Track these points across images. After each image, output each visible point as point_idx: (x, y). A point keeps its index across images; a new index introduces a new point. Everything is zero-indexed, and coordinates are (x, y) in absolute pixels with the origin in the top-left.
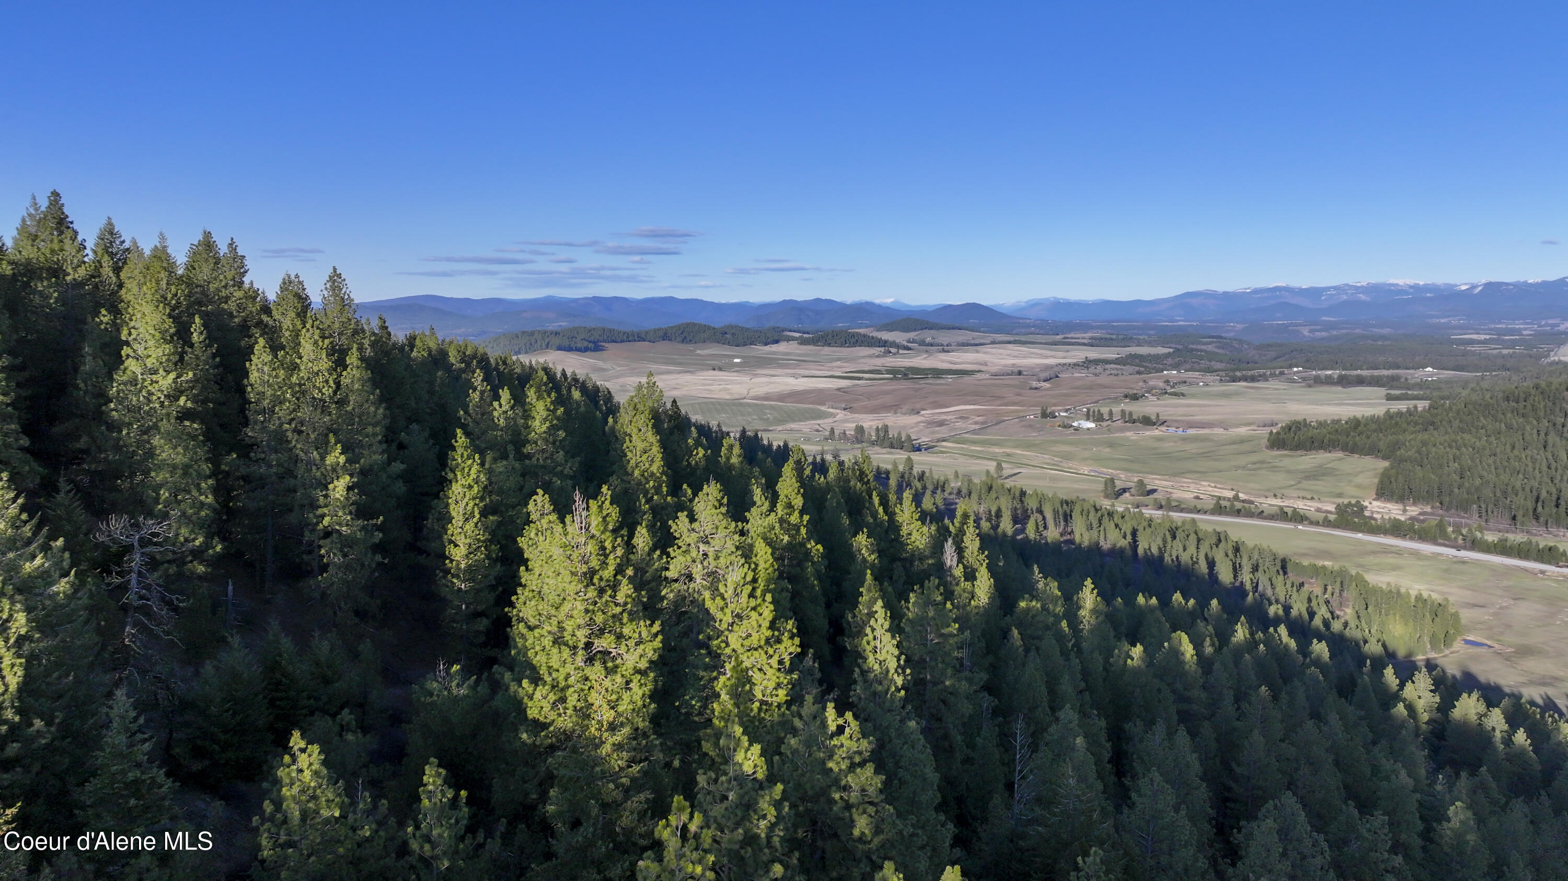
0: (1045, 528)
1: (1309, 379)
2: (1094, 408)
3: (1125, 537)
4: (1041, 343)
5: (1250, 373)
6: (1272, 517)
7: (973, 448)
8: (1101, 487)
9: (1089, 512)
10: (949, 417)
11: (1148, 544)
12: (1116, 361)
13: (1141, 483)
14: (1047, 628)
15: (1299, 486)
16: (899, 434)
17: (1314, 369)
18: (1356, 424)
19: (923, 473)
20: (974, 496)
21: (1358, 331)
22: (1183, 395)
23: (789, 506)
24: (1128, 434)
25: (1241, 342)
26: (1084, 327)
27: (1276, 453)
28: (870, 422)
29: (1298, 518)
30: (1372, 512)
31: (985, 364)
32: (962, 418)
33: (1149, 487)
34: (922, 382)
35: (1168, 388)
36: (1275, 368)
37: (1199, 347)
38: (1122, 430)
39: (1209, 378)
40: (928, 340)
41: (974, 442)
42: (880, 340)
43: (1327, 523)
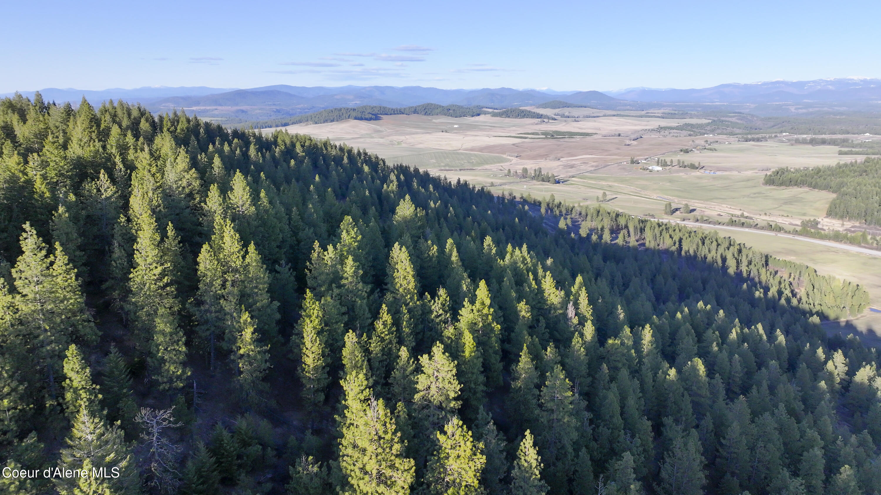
0: (629, 236)
1: (792, 140)
2: (662, 158)
3: (675, 243)
4: (633, 116)
5: (756, 136)
6: (762, 228)
7: (589, 182)
8: (663, 207)
9: (655, 228)
10: (576, 163)
11: (689, 247)
12: (677, 128)
13: (687, 206)
14: (623, 355)
15: (781, 208)
16: (548, 173)
17: (796, 134)
18: (818, 171)
19: (560, 203)
20: (589, 218)
21: (826, 109)
22: (715, 150)
23: (483, 303)
24: (681, 174)
25: (753, 116)
26: (659, 106)
27: (768, 187)
28: (531, 166)
29: (779, 229)
30: (823, 226)
31: (600, 129)
32: (584, 163)
33: (691, 208)
34: (562, 140)
35: (707, 145)
36: (772, 133)
37: (727, 119)
38: (677, 172)
39: (732, 139)
40: (567, 114)
41: (591, 178)
42: (538, 114)
43: (796, 232)
